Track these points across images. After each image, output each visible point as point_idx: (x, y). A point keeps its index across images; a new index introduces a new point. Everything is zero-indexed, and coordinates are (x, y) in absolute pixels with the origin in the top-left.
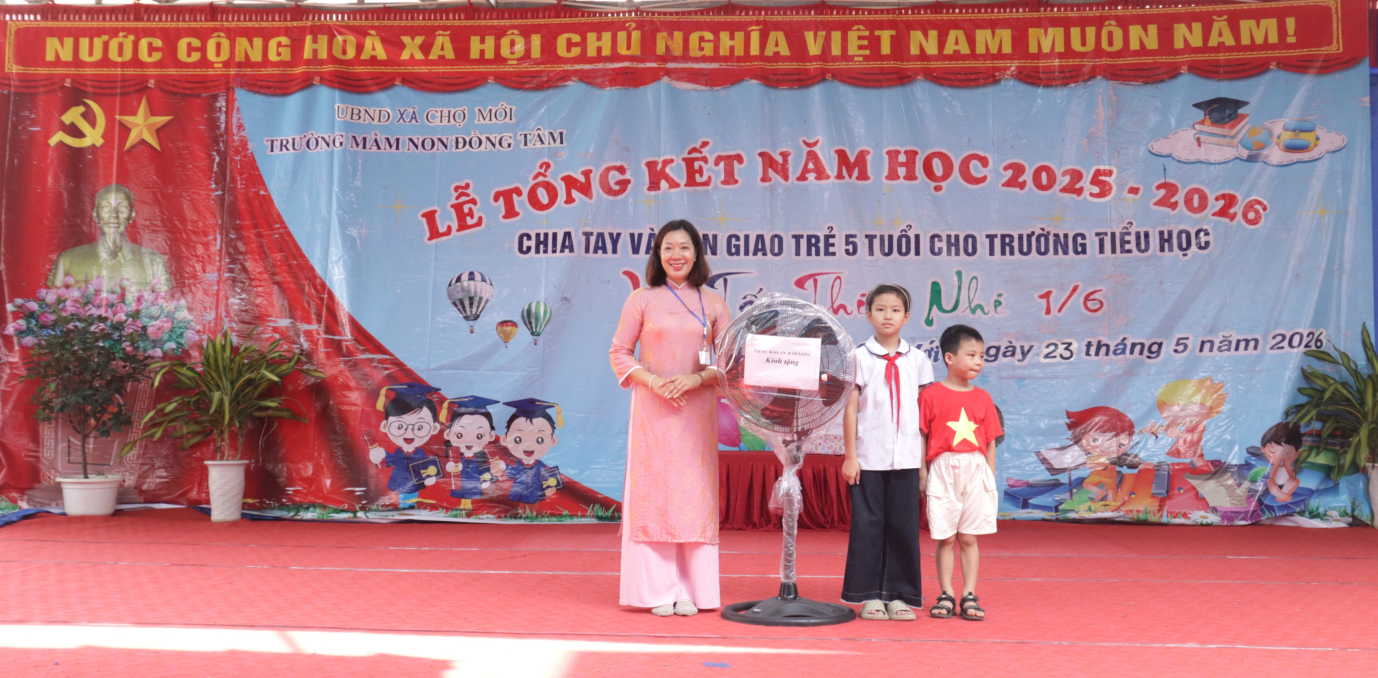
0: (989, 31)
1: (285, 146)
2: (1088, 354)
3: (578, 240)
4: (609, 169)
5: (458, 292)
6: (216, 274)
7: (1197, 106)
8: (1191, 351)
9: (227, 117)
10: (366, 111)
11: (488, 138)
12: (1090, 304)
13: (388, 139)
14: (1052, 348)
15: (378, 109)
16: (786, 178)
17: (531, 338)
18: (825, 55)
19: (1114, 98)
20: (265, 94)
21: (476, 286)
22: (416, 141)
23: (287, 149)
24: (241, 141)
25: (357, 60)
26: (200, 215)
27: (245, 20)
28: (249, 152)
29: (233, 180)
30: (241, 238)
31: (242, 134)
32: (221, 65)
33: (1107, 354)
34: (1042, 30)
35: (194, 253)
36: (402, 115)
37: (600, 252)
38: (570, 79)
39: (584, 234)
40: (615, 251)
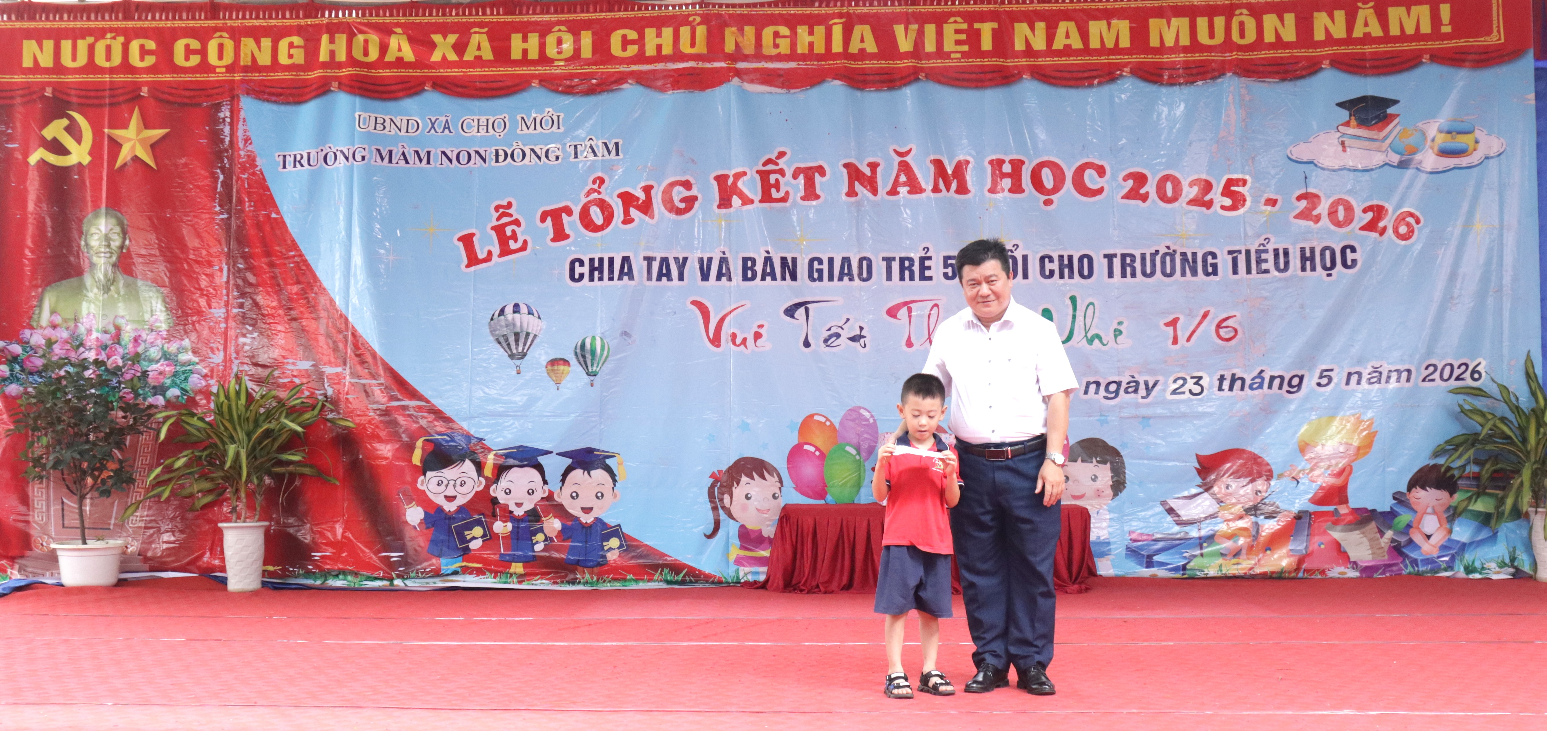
0: (1104, 22)
1: (299, 162)
2: (1220, 389)
3: (638, 266)
4: (673, 185)
5: (501, 326)
6: (224, 310)
7: (1341, 105)
8: (1336, 384)
9: (232, 129)
10: (392, 120)
11: (532, 150)
12: (1222, 332)
13: (417, 152)
14: (1181, 382)
15: (405, 118)
16: (874, 191)
17: (587, 379)
18: (918, 52)
19: (1247, 98)
20: (275, 102)
21: (523, 320)
22: (449, 154)
23: (302, 166)
24: (249, 156)
25: (380, 63)
26: (203, 241)
27: (251, 18)
28: (258, 169)
29: (240, 202)
30: (250, 268)
31: (250, 148)
32: (224, 70)
33: (1242, 389)
34: (1164, 21)
35: (197, 286)
36: (433, 124)
37: (664, 279)
38: (627, 82)
39: (645, 258)
40: (681, 278)
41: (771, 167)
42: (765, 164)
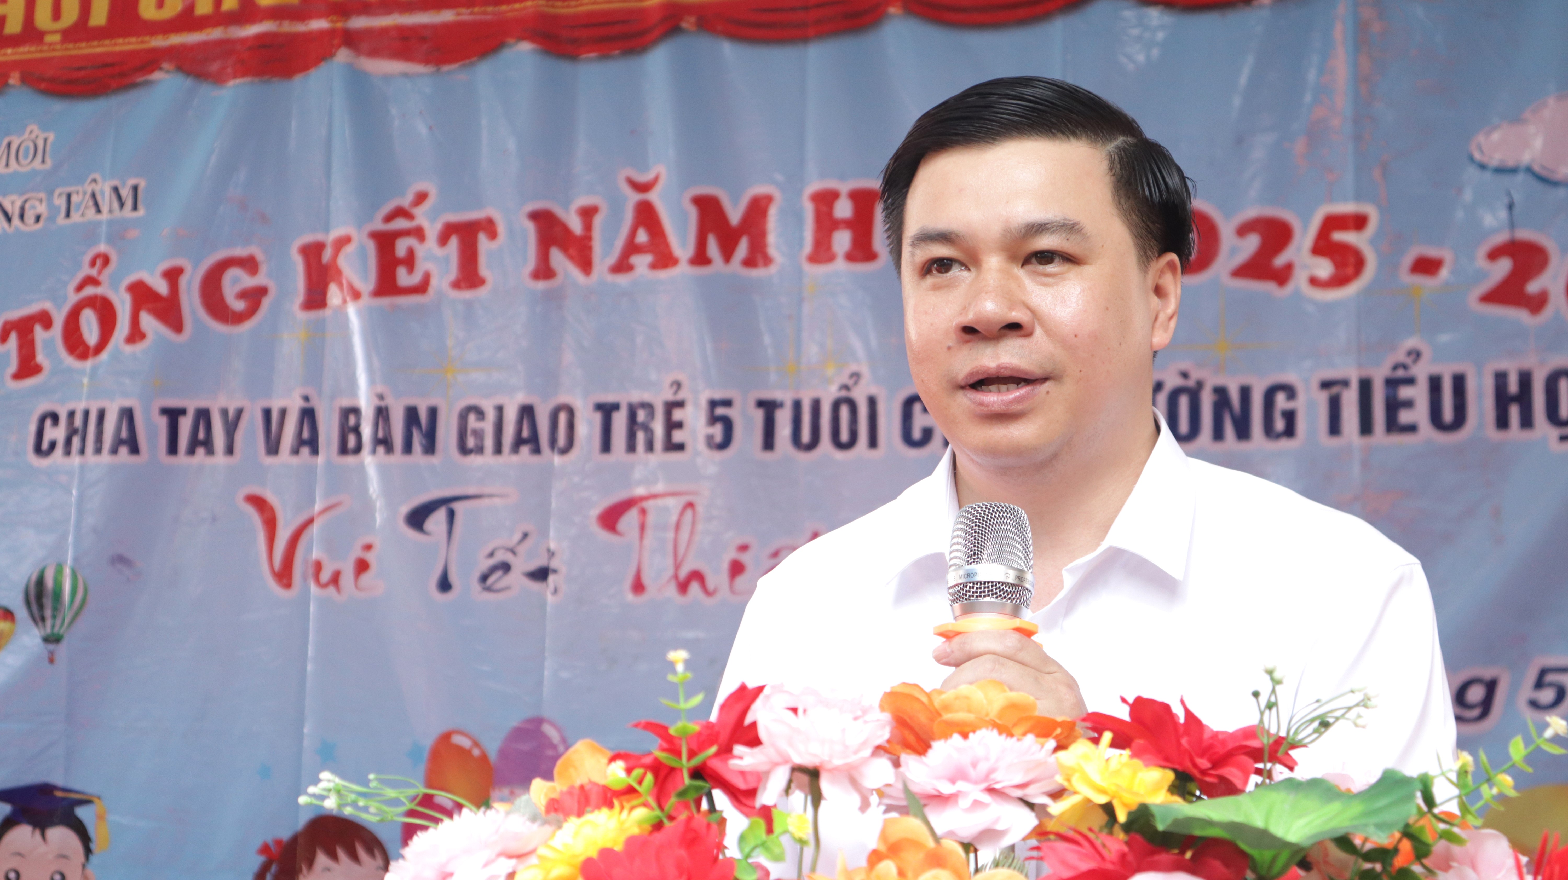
3: (151, 428)
4: (223, 265)
16: (587, 267)
17: (41, 650)
37: (201, 451)
38: (159, 68)
39: (165, 411)
40: (230, 450)
41: (400, 224)
42: (389, 218)
